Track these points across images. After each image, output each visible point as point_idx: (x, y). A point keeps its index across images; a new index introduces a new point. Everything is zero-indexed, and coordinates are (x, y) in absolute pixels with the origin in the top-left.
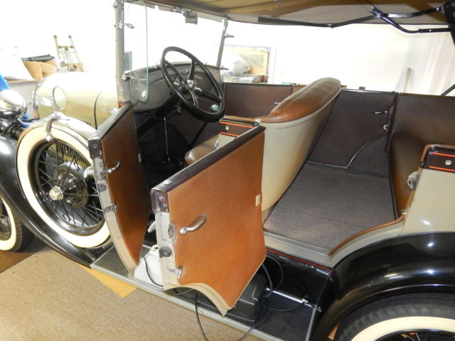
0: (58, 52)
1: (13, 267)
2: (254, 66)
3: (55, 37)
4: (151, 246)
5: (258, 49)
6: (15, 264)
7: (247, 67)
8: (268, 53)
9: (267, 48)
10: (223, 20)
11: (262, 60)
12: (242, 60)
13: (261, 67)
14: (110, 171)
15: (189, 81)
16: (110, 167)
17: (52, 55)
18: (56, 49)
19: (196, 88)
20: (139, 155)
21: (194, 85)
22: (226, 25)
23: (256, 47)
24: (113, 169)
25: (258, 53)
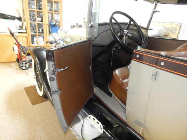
0: (84, 24)
1: (40, 104)
2: (170, 33)
3: (84, 18)
4: (89, 114)
5: (174, 24)
6: (41, 103)
7: (166, 33)
8: (181, 26)
9: (179, 23)
10: (155, 3)
11: (176, 30)
12: (163, 29)
13: (175, 33)
14: (59, 70)
15: (125, 30)
16: (60, 68)
17: (81, 25)
18: (83, 23)
19: (128, 34)
20: (90, 67)
21: (128, 33)
22: (156, 6)
23: (173, 23)
24: (62, 70)
25: (174, 26)
